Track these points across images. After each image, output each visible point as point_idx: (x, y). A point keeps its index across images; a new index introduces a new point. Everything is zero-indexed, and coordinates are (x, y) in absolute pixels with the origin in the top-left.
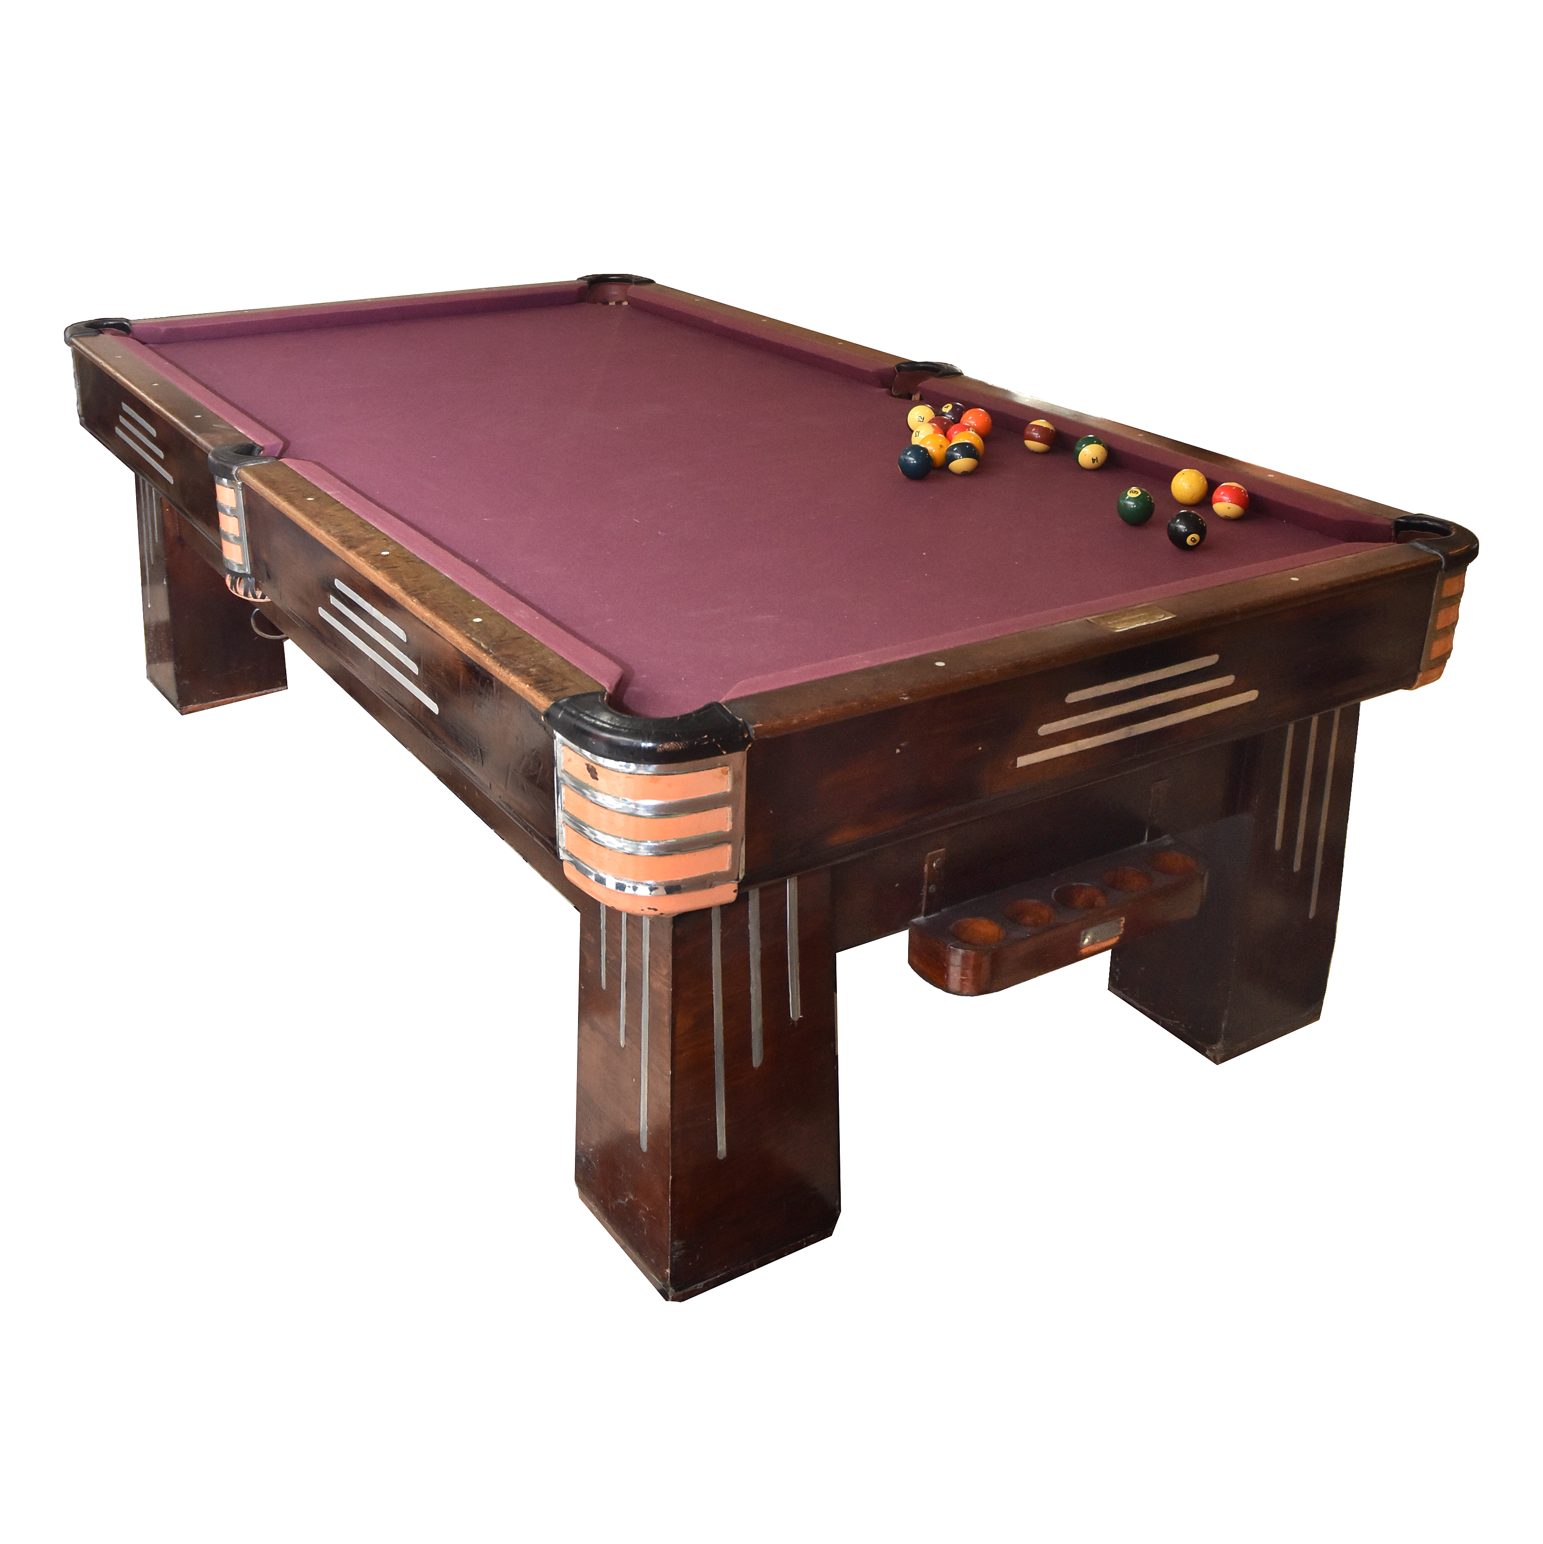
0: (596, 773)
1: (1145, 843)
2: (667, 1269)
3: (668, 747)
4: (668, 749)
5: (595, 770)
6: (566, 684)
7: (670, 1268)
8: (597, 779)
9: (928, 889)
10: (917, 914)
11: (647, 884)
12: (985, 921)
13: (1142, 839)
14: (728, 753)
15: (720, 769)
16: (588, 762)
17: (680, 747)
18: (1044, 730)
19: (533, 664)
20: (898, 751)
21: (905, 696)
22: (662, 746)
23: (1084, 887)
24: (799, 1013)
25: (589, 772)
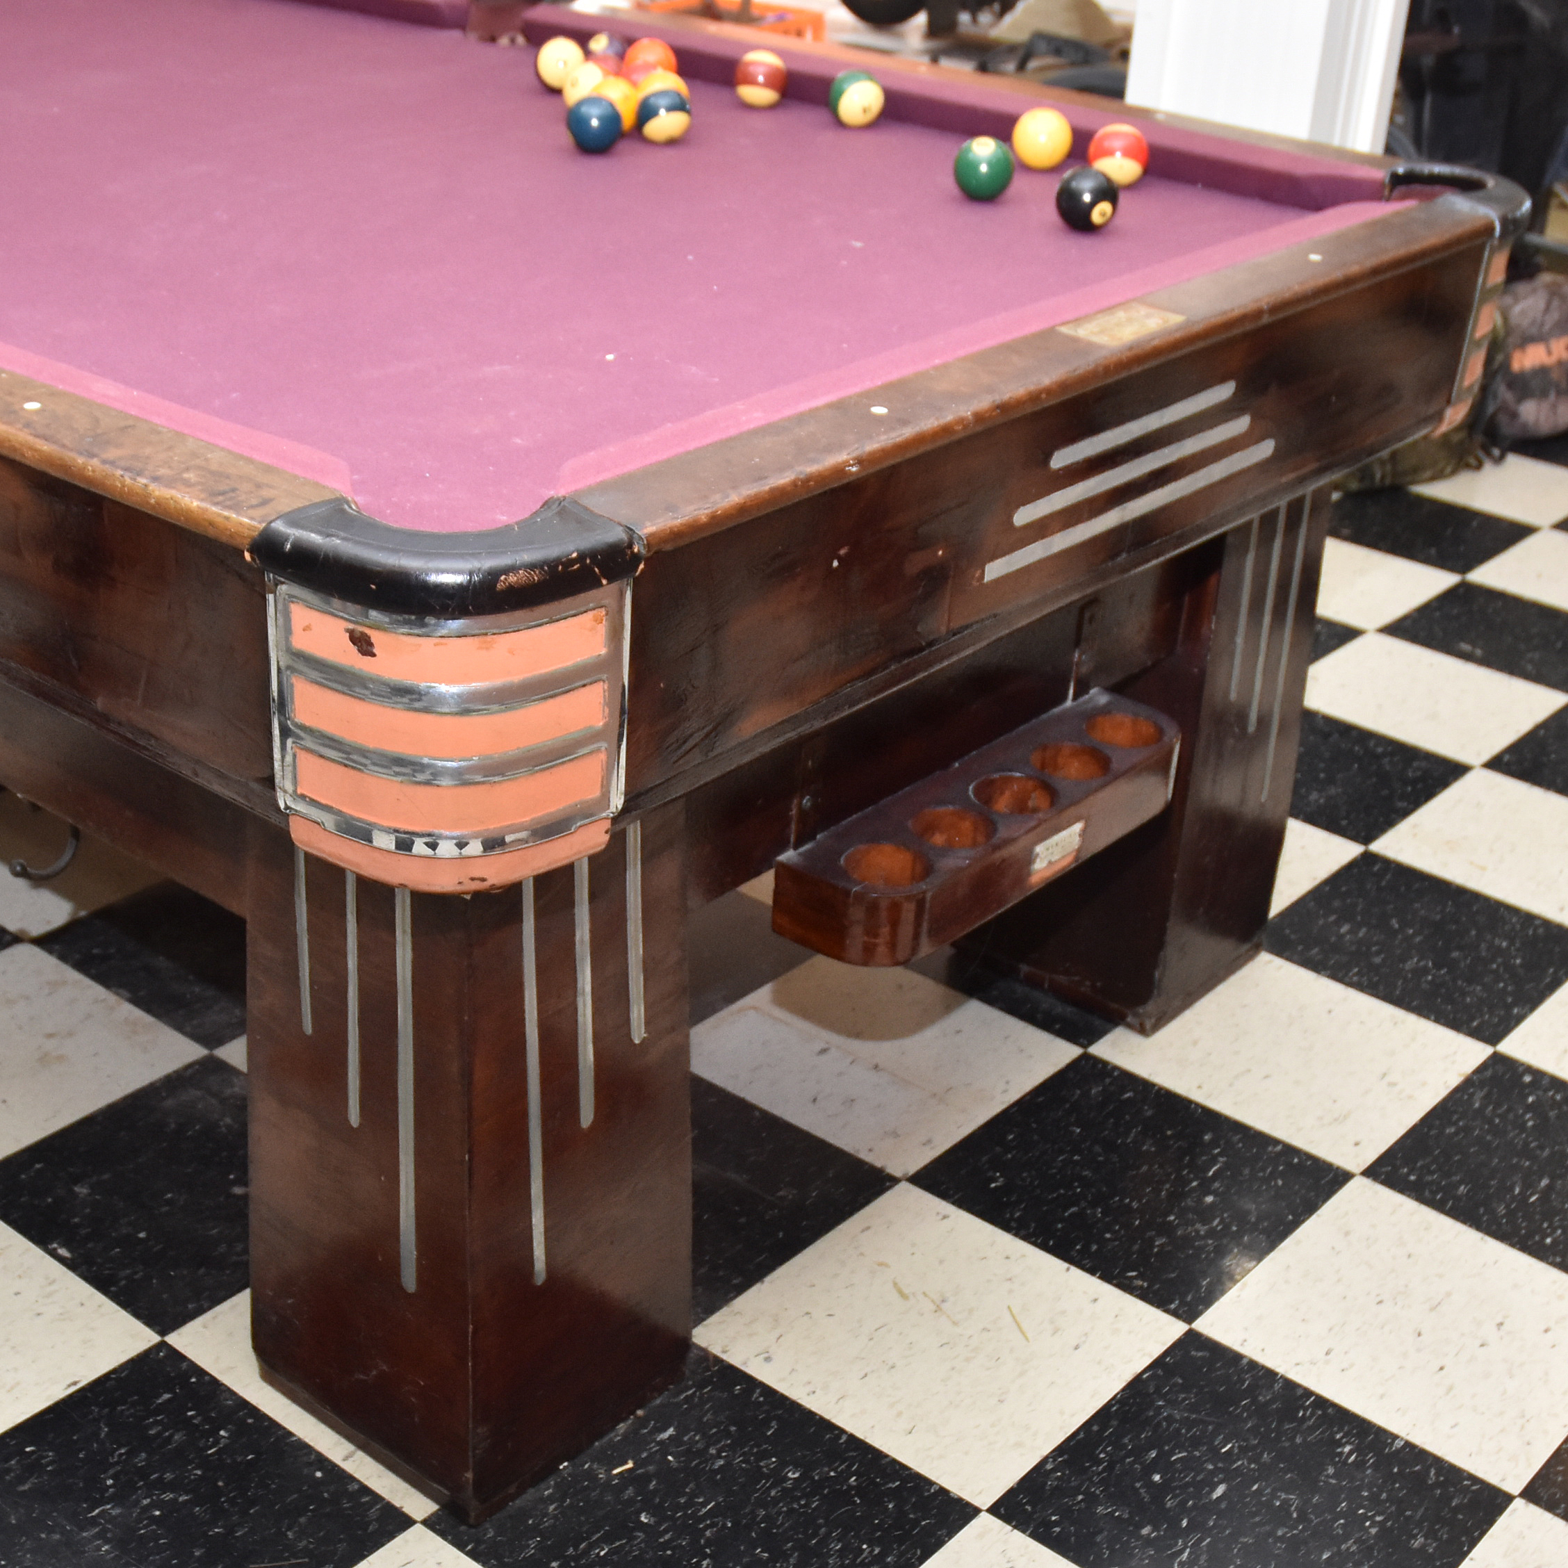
0: (371, 645)
1: (1069, 703)
2: (466, 1471)
3: (515, 578)
4: (516, 582)
5: (369, 638)
6: (266, 493)
7: (473, 1470)
8: (374, 655)
9: (800, 803)
10: (783, 848)
11: (452, 838)
12: (887, 848)
13: (1064, 698)
14: (610, 582)
15: (590, 615)
16: (351, 626)
17: (536, 578)
18: (1024, 516)
19: (183, 466)
20: (835, 564)
21: (852, 466)
22: (506, 579)
23: (1011, 779)
24: (643, 1030)
25: (354, 643)
